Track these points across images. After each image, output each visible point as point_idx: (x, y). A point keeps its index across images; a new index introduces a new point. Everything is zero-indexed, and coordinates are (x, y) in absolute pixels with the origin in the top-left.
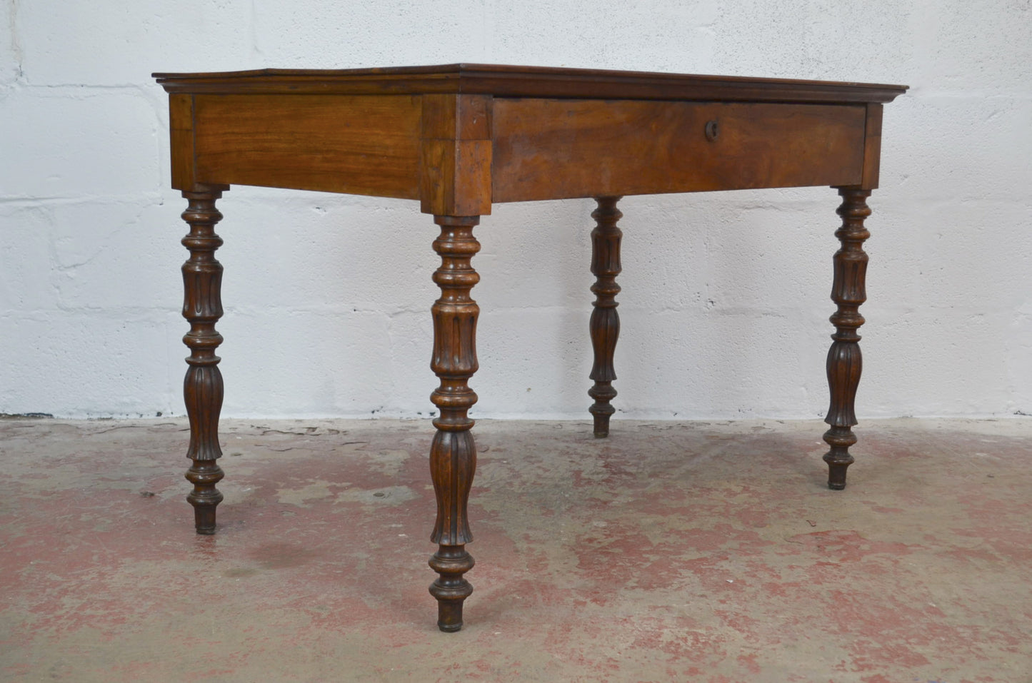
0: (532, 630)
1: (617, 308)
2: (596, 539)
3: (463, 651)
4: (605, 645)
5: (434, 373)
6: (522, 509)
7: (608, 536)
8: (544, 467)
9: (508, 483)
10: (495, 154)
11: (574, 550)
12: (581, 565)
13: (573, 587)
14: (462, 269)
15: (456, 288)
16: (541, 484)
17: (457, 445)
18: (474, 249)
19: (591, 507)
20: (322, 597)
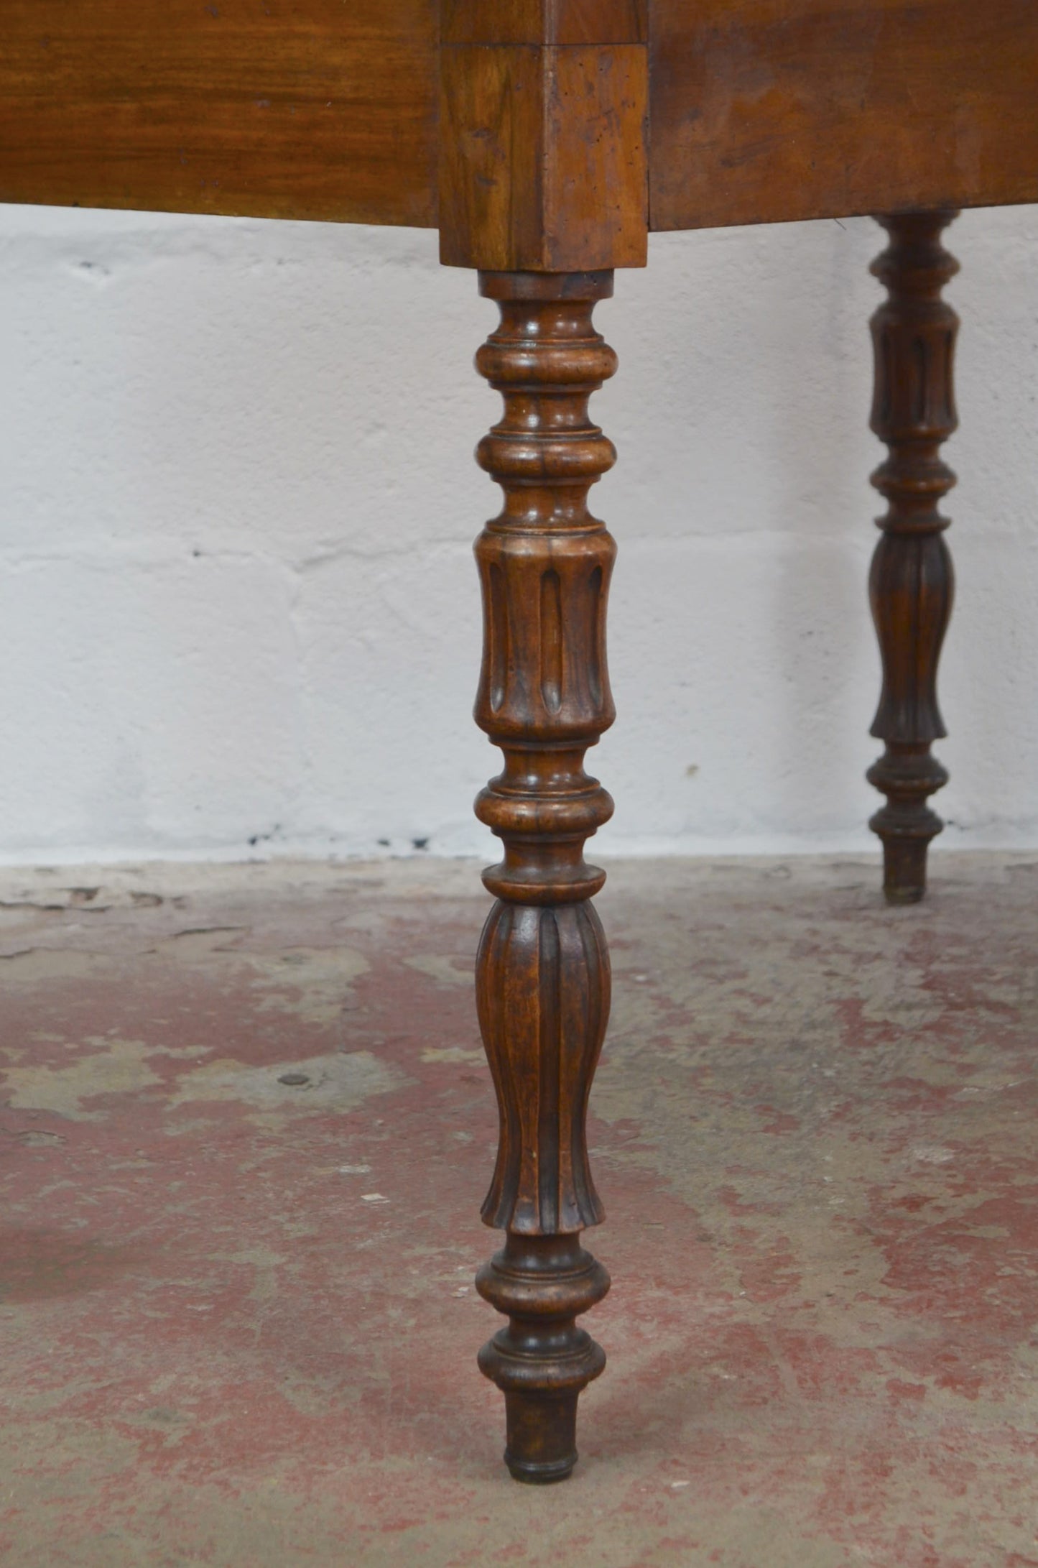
0: (780, 1473)
1: (948, 536)
2: (927, 1200)
3: (585, 1540)
4: (994, 1513)
5: (485, 736)
6: (706, 1115)
7: (960, 1190)
8: (754, 990)
9: (656, 1040)
10: (655, 85)
11: (869, 1232)
12: (895, 1276)
13: (881, 1341)
14: (564, 428)
15: (549, 483)
16: (750, 1041)
17: (558, 943)
18: (599, 370)
19: (903, 1105)
20: (162, 1384)
